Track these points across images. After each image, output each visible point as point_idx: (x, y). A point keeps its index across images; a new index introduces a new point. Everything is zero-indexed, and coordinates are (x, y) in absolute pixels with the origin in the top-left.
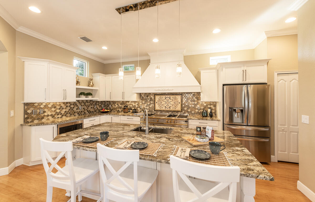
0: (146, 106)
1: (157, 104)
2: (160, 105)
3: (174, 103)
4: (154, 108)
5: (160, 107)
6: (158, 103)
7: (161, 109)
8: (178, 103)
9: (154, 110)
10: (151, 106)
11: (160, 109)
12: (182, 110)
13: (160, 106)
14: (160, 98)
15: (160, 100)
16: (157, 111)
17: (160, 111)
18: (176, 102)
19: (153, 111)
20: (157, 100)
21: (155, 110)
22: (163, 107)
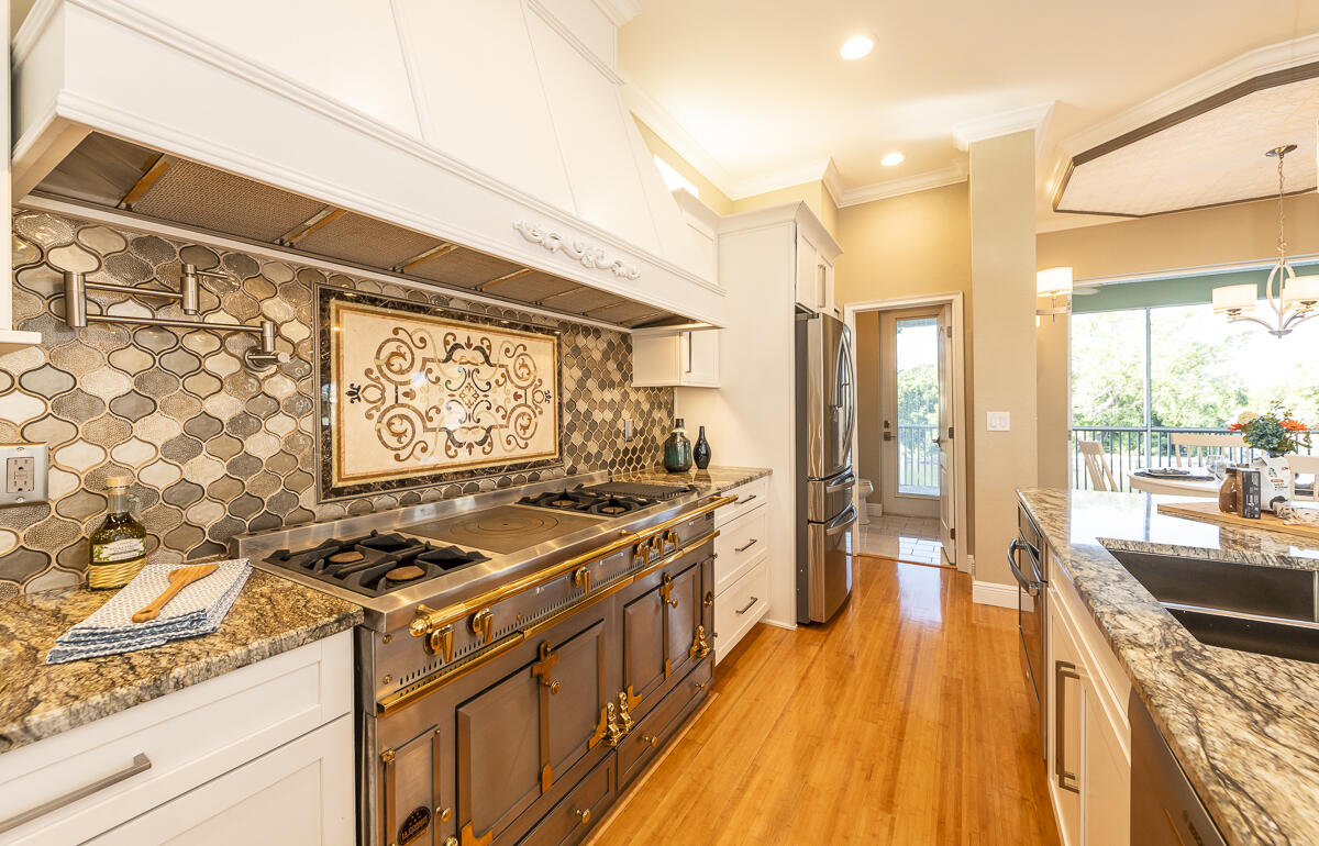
0: (181, 450)
1: (363, 407)
2: (398, 426)
3: (517, 397)
4: (327, 467)
5: (392, 441)
6: (373, 394)
7: (410, 464)
8: (539, 397)
9: (326, 482)
10: (261, 446)
11: (394, 465)
12: (561, 454)
13: (399, 435)
14: (392, 347)
15: (396, 361)
16: (367, 488)
17: (402, 483)
18: (530, 391)
19: (308, 498)
20: (354, 367)
21: (329, 492)
22: (429, 437)
